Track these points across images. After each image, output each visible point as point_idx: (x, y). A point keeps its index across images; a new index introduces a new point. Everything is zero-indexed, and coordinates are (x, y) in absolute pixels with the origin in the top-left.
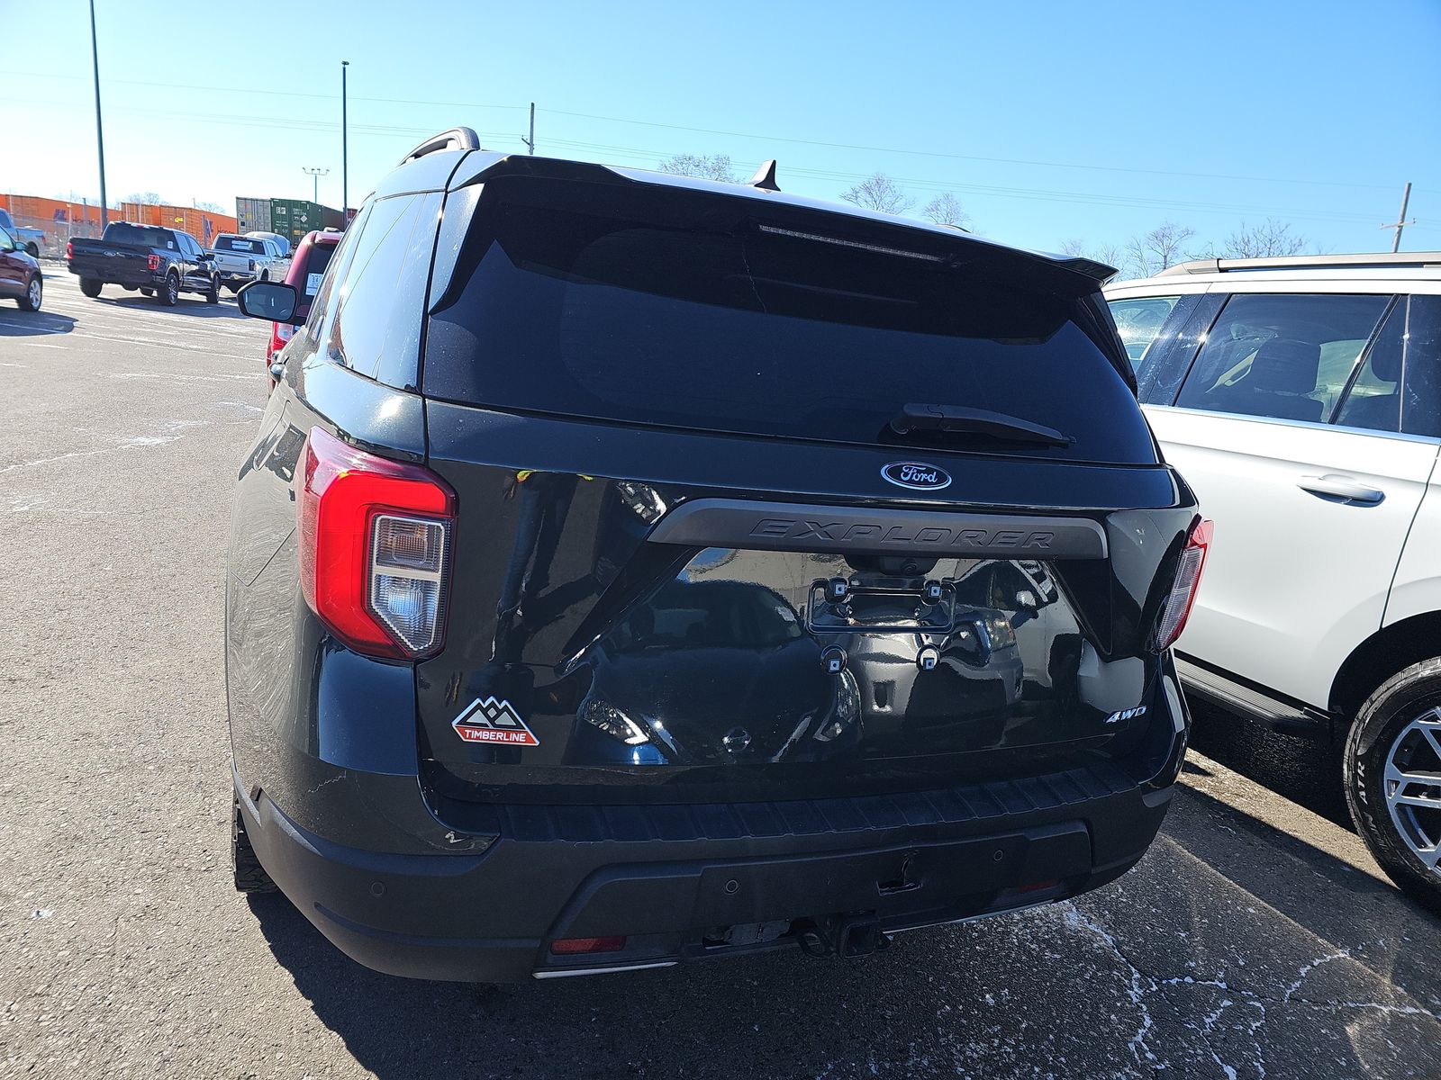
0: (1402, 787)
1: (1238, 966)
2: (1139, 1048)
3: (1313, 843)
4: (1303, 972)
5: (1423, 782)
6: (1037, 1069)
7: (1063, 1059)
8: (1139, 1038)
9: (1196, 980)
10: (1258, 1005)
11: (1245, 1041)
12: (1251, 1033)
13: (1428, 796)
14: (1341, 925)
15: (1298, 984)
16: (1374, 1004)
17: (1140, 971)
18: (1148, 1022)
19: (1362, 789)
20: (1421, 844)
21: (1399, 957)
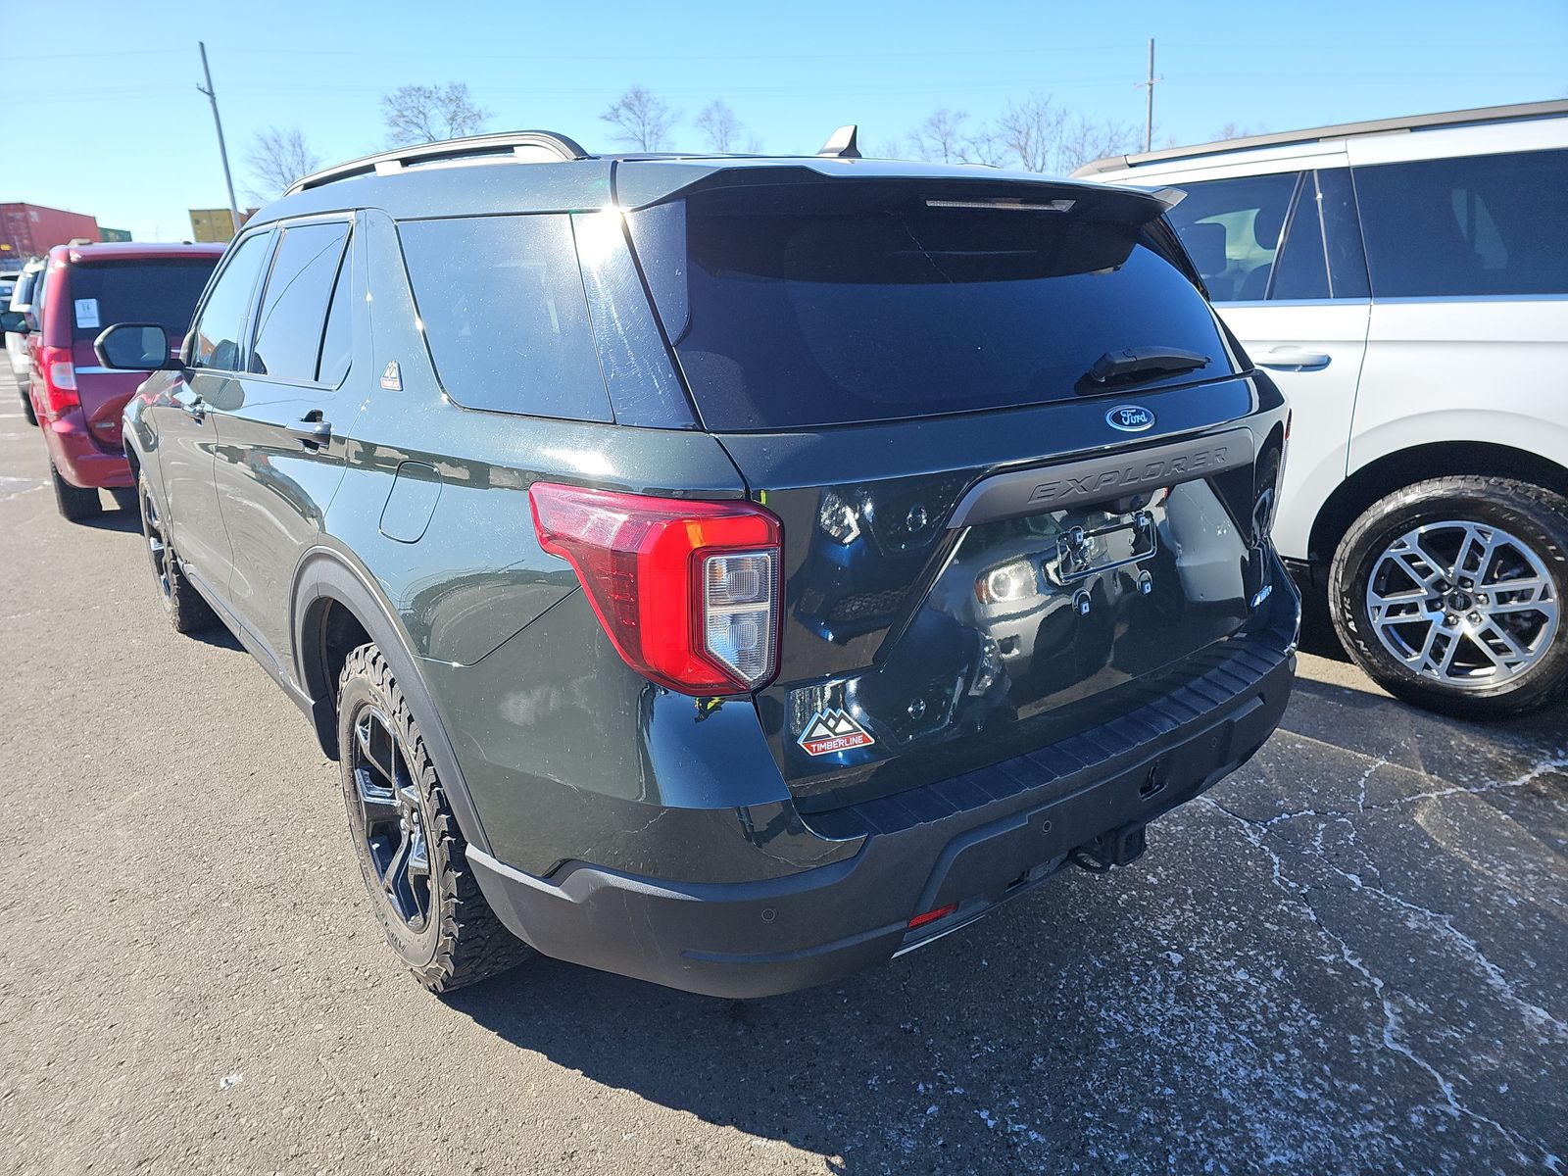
0: (1384, 610)
1: (1313, 794)
2: (1281, 881)
3: (1312, 678)
4: (1361, 783)
5: (1401, 602)
6: (1220, 923)
7: (1233, 908)
8: (1277, 874)
9: (1290, 815)
10: (1345, 820)
11: (1350, 851)
12: (1352, 844)
13: (1407, 613)
14: (1367, 738)
15: (1363, 795)
16: (1423, 794)
17: (1247, 821)
18: (1276, 860)
19: (1350, 620)
20: (1406, 655)
21: (1421, 752)
